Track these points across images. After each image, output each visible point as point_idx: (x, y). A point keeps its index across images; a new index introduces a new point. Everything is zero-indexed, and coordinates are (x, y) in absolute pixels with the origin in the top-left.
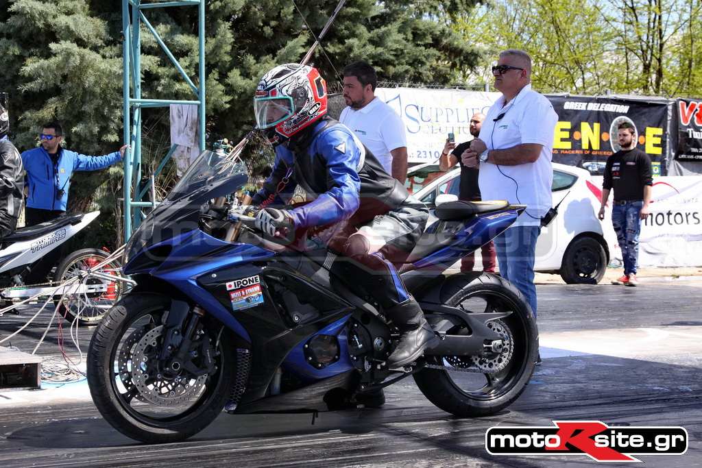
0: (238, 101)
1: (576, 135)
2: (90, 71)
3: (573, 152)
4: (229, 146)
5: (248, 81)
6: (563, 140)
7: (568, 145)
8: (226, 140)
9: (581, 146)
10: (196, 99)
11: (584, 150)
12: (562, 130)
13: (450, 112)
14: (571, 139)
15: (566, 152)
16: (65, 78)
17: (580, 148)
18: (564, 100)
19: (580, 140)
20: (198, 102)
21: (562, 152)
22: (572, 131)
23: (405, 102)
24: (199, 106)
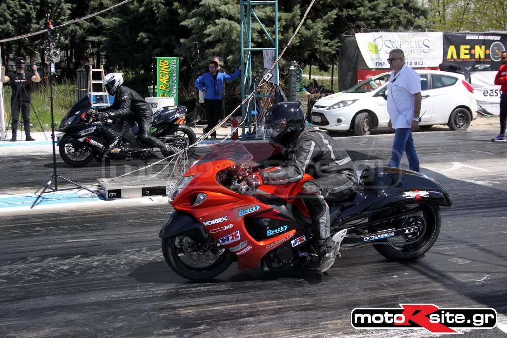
0: (304, 41)
1: (473, 52)
2: (234, 31)
3: (471, 60)
4: (296, 64)
5: (309, 31)
6: (465, 54)
7: (468, 57)
8: (295, 62)
9: (475, 57)
10: (274, 47)
11: (476, 59)
12: (465, 49)
13: (407, 43)
14: (470, 54)
15: (467, 60)
16: (223, 34)
17: (474, 58)
18: (466, 34)
19: (475, 54)
20: (275, 49)
21: (465, 60)
22: (470, 50)
23: (384, 39)
24: (275, 51)
